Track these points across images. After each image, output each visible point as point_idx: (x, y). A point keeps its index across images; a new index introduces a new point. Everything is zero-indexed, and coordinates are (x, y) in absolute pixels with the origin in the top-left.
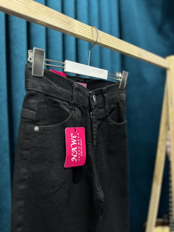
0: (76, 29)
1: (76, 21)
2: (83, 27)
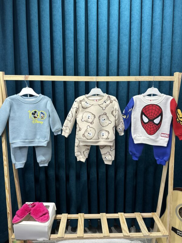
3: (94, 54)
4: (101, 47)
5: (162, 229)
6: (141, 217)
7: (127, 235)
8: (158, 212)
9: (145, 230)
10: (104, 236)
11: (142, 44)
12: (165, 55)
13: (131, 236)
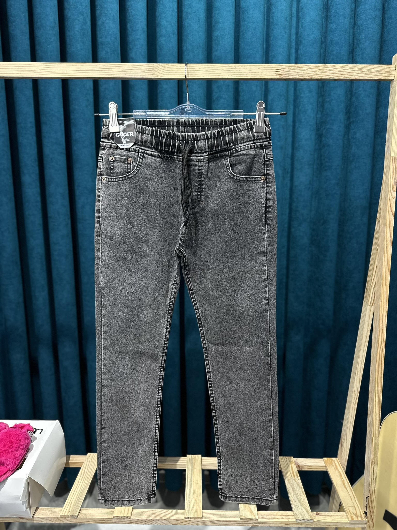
0: (160, 73)
1: (159, 65)
2: (169, 68)
3: (169, 36)
4: (190, 17)
5: (350, 503)
6: (295, 470)
7: (250, 517)
8: (341, 457)
9: (302, 504)
10: (188, 518)
11: (302, 9)
12: (363, 35)
13: (260, 520)
